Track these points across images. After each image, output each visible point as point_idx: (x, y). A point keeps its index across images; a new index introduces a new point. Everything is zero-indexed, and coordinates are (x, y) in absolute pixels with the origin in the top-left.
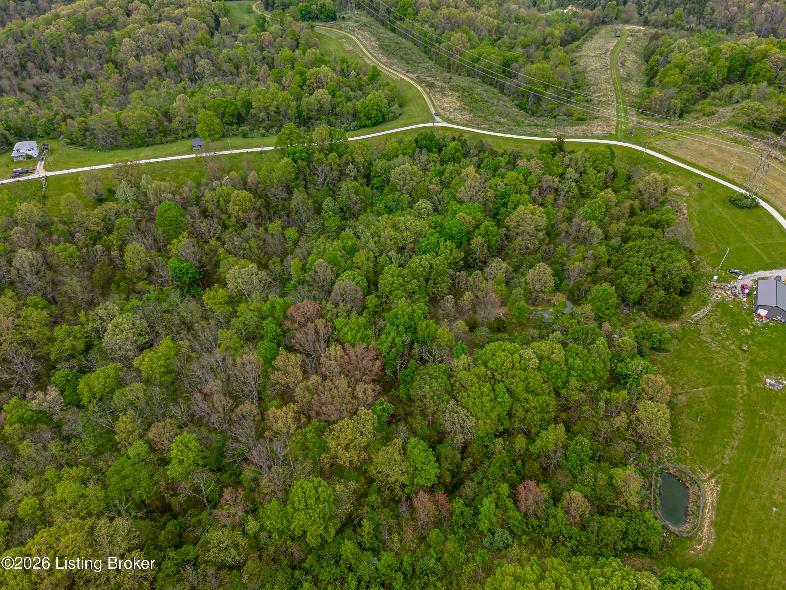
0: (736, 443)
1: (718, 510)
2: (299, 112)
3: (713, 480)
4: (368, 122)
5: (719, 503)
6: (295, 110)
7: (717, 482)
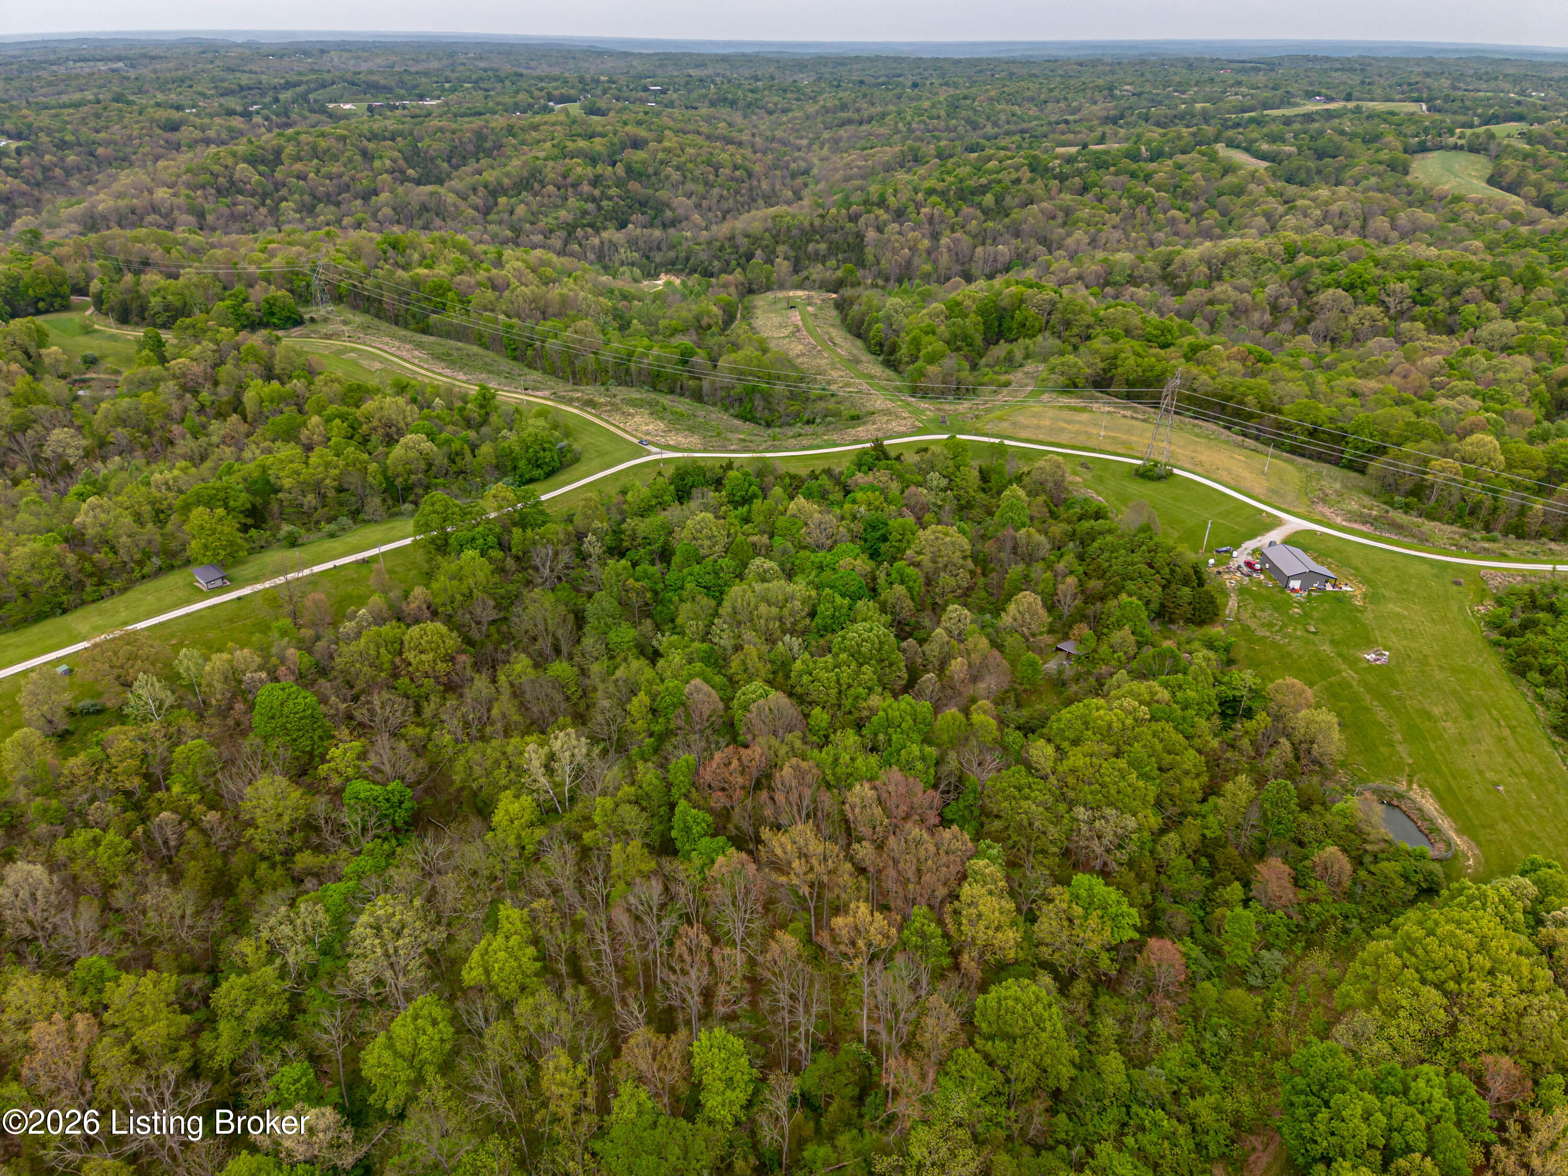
0: (1399, 737)
1: (1450, 815)
2: (390, 481)
3: (1415, 786)
4: (537, 473)
5: (1443, 806)
6: (380, 477)
7: (1420, 786)
